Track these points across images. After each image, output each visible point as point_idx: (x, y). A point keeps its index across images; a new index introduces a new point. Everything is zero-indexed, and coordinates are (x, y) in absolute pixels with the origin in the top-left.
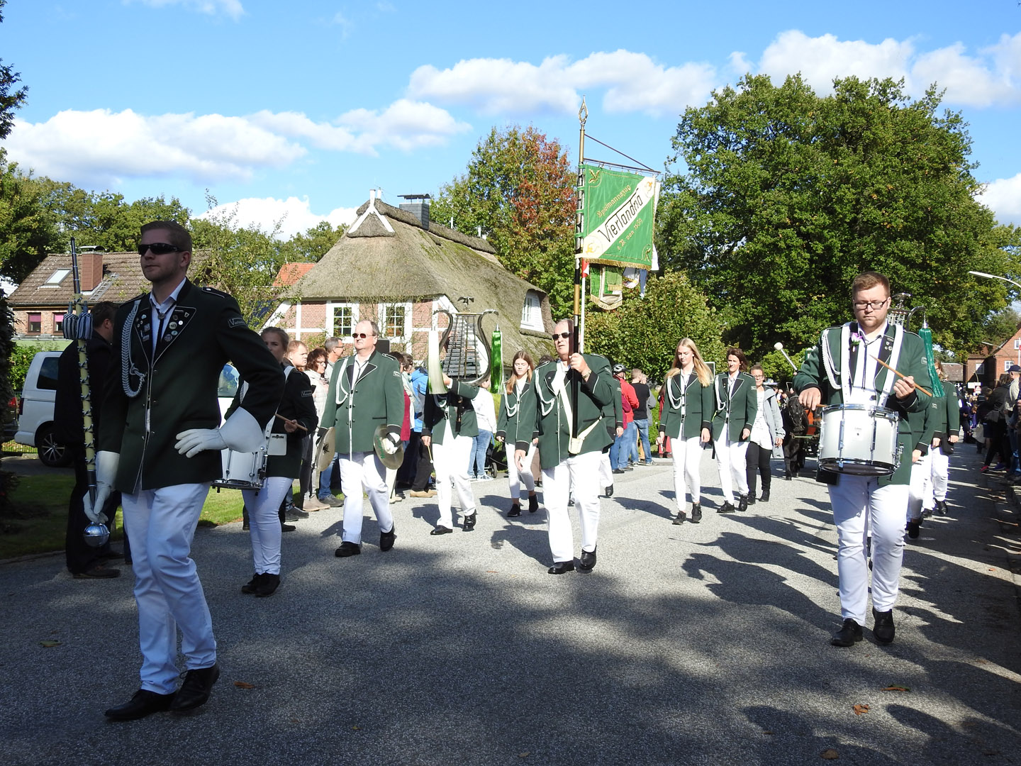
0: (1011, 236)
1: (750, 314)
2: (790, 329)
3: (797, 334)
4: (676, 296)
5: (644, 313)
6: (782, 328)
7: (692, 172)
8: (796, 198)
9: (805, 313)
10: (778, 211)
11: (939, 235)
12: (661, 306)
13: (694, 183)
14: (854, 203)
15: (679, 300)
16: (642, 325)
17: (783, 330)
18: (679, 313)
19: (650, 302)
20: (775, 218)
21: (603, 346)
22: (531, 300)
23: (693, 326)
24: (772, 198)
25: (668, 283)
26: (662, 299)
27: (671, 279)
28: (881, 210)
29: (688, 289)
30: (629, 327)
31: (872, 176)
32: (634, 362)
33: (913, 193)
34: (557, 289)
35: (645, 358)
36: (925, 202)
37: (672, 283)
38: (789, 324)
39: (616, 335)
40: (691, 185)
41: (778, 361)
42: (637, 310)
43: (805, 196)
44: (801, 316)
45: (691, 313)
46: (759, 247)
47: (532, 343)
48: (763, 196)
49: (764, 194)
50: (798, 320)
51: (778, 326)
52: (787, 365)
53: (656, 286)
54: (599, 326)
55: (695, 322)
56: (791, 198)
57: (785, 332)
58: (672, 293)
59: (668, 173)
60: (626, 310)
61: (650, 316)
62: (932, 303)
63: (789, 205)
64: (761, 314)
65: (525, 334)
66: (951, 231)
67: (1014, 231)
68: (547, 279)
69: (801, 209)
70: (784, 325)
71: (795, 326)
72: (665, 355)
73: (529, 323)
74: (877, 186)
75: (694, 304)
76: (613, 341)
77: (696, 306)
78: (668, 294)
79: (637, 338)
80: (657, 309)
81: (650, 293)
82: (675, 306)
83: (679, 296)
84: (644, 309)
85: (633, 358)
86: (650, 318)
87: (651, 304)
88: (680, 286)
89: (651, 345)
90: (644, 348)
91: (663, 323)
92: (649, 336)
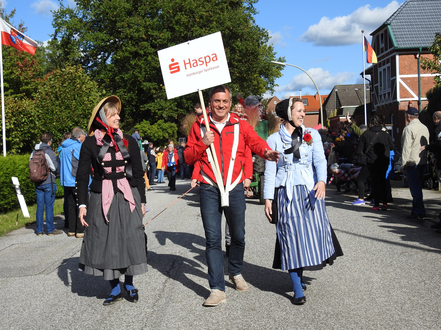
0: (266, 51)
1: (123, 99)
2: (149, 108)
3: (155, 110)
4: (75, 83)
5: (52, 96)
6: (145, 107)
7: (79, 5)
8: (149, 21)
9: (158, 97)
10: (138, 31)
11: (238, 45)
12: (65, 91)
13: (80, 14)
14: (186, 24)
15: (78, 86)
16: (52, 105)
17: (146, 109)
18: (79, 95)
19: (56, 88)
20: (136, 35)
21: (23, 123)
23: (90, 104)
24: (133, 21)
25: (69, 74)
26: (66, 85)
27: (71, 71)
28: (202, 29)
29: (84, 77)
30: (42, 107)
31: (196, 7)
33: (222, 18)
36: (229, 23)
37: (71, 74)
38: (148, 105)
39: (32, 114)
40: (78, 15)
41: (144, 129)
42: (47, 94)
43: (155, 20)
44: (156, 99)
45: (88, 95)
46: (127, 54)
48: (127, 21)
49: (128, 19)
50: (154, 101)
51: (141, 106)
52: (150, 131)
53: (60, 76)
54: (19, 108)
55: (91, 101)
56: (146, 22)
57: (146, 110)
58: (73, 80)
59: (62, 7)
62: (235, 88)
63: (144, 27)
64: (130, 99)
66: (244, 42)
67: (267, 48)
69: (152, 29)
70: (145, 105)
71: (153, 106)
72: (71, 126)
74: (200, 13)
75: (89, 88)
76: (30, 119)
77: (92, 90)
78: (69, 81)
79: (49, 115)
80: (62, 92)
81: (56, 81)
82: (76, 90)
83: (78, 83)
84: (52, 93)
85: (46, 130)
86: (57, 99)
87: (57, 90)
88: (78, 75)
89: (60, 119)
90: (54, 122)
91: (68, 103)
92: (58, 113)
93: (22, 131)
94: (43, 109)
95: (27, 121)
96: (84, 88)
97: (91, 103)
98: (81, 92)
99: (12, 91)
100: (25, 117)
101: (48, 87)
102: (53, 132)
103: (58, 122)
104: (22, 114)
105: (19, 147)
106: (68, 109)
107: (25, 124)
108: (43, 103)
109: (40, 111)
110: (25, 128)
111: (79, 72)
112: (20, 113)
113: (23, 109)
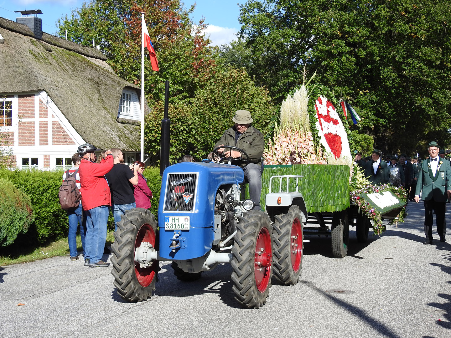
4: (236, 88)
5: (211, 103)
9: (354, 104)
10: (331, 26)
15: (239, 91)
18: (240, 102)
19: (215, 94)
20: (329, 31)
21: (182, 131)
22: (130, 95)
25: (229, 78)
27: (233, 74)
29: (247, 82)
30: (200, 114)
32: (204, 143)
34: (159, 88)
35: (212, 140)
42: (206, 101)
45: (250, 102)
47: (129, 130)
49: (320, 14)
53: (221, 80)
54: (178, 115)
55: (252, 109)
56: (341, 16)
60: (197, 101)
61: (216, 105)
65: (122, 123)
68: (152, 80)
73: (128, 114)
74: (405, 5)
75: (251, 95)
76: (191, 127)
77: (254, 96)
78: (231, 86)
79: (206, 124)
80: (221, 99)
81: (216, 86)
82: (236, 96)
83: (239, 88)
84: (211, 100)
85: (202, 140)
86: (216, 106)
87: (216, 96)
88: (240, 79)
89: (217, 129)
90: (210, 132)
91: (226, 110)
92: (215, 122)
93: (180, 140)
94: (201, 117)
95: (187, 129)
96: (246, 94)
97: (252, 112)
98: (242, 99)
99: (186, 94)
100: (185, 124)
101: (207, 93)
102: (209, 142)
103: (215, 132)
104: (181, 121)
105: (176, 157)
106: (227, 117)
107: (185, 132)
108: (201, 111)
109: (197, 119)
110: (183, 137)
111: (242, 76)
112: (179, 120)
113: (182, 117)
